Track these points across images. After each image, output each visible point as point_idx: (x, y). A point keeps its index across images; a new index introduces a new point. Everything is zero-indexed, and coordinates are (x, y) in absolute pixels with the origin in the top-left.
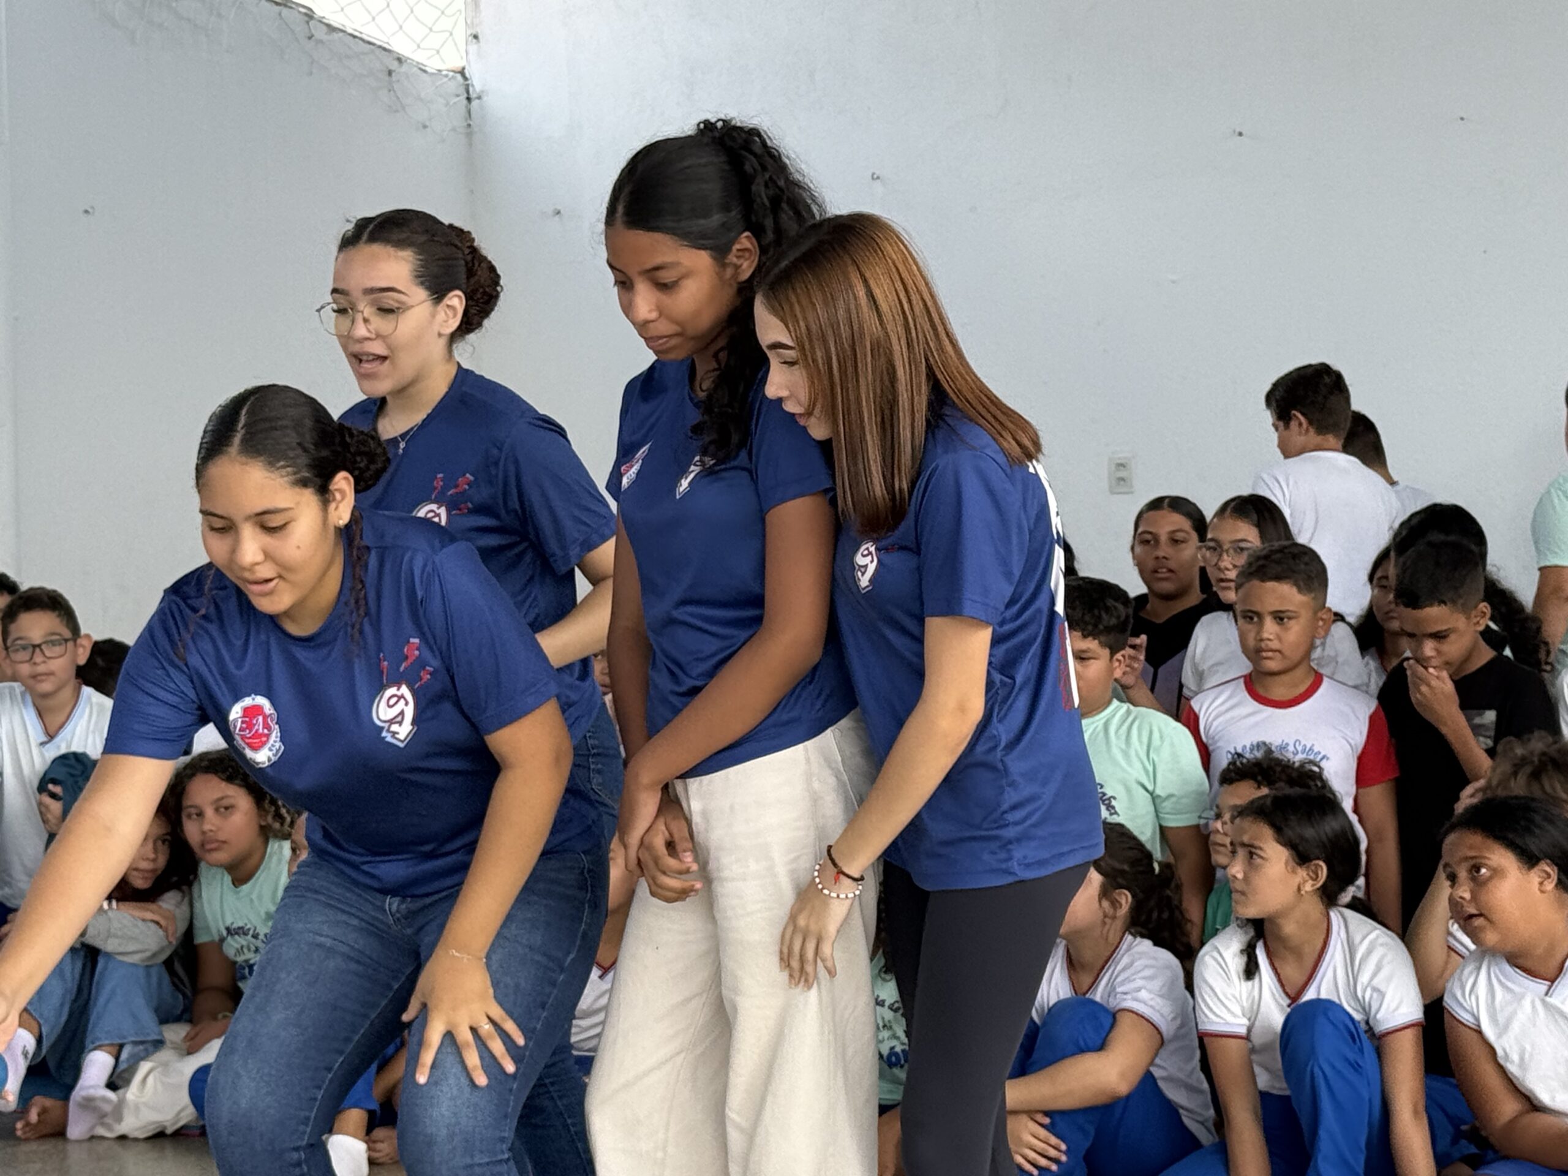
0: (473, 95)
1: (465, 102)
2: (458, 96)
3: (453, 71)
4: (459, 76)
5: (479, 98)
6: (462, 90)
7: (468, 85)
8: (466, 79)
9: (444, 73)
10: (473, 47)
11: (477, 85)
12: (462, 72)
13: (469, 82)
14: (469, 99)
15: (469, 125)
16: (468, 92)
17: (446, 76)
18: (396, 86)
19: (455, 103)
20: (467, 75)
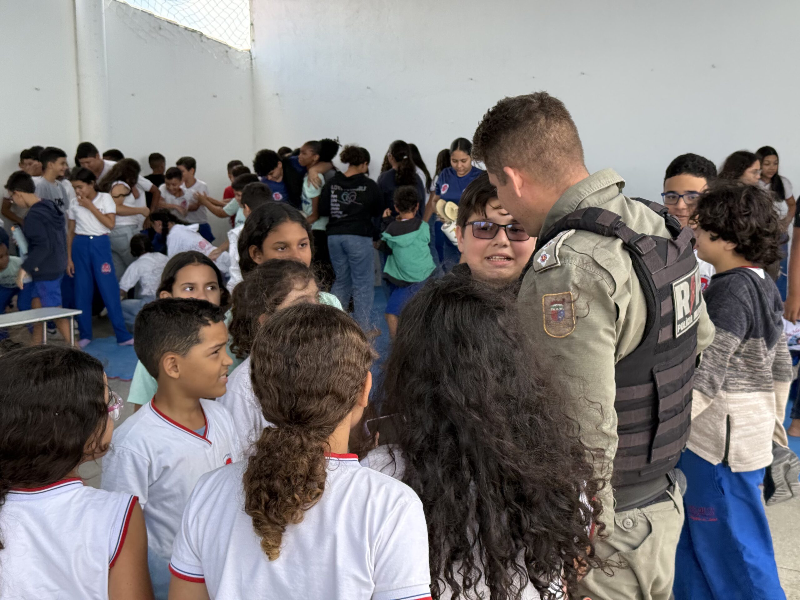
0: (253, 58)
1: (250, 60)
3: (247, 51)
4: (248, 53)
5: (255, 59)
6: (249, 57)
7: (251, 55)
10: (253, 43)
11: (254, 55)
15: (252, 67)
17: (244, 52)
18: (229, 56)
19: (247, 60)
20: (251, 52)
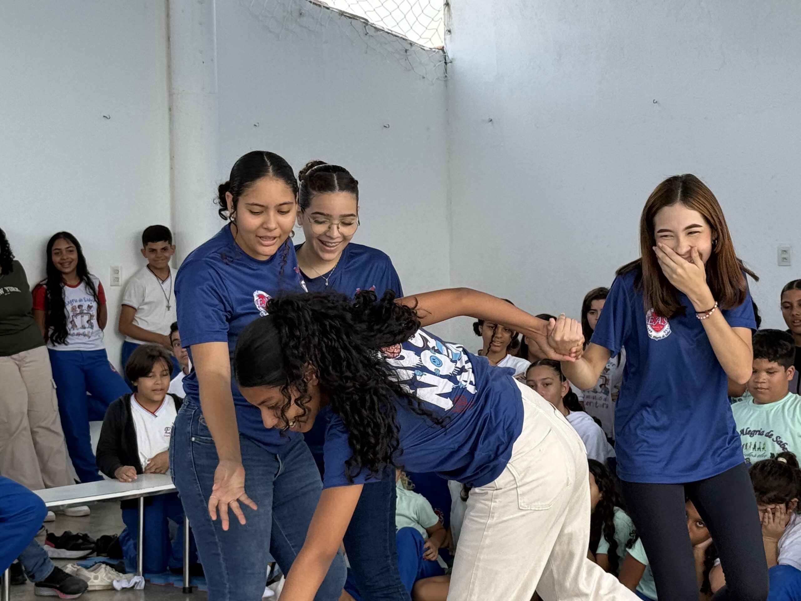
0: (448, 61)
1: (444, 64)
2: (440, 61)
3: (438, 49)
4: (441, 52)
5: (451, 62)
6: (443, 59)
7: (445, 56)
8: (444, 52)
9: (434, 50)
10: (448, 37)
11: (450, 55)
12: (442, 49)
13: (446, 54)
14: (446, 63)
15: (446, 76)
16: (445, 60)
17: (434, 51)
18: (409, 57)
19: (439, 65)
20: (445, 51)
